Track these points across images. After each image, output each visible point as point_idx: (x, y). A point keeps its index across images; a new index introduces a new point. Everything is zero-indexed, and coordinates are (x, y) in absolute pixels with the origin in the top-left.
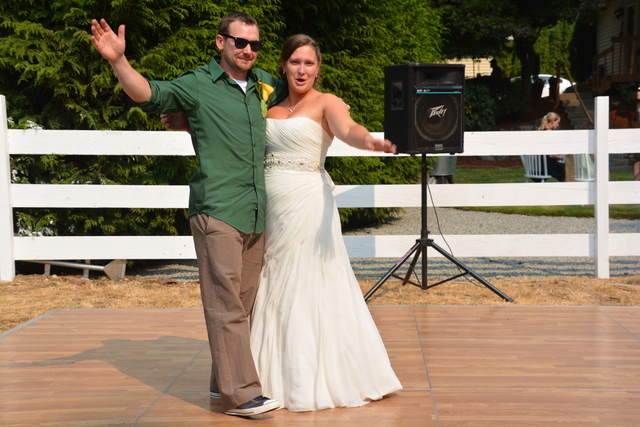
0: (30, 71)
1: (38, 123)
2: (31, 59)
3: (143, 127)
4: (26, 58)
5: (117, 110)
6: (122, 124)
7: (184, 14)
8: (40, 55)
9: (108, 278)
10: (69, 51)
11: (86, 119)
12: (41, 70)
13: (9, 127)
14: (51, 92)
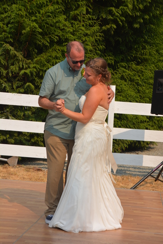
3: (32, 93)
5: (20, 83)
6: (22, 90)
7: (56, 39)
9: (9, 165)
11: (5, 87)
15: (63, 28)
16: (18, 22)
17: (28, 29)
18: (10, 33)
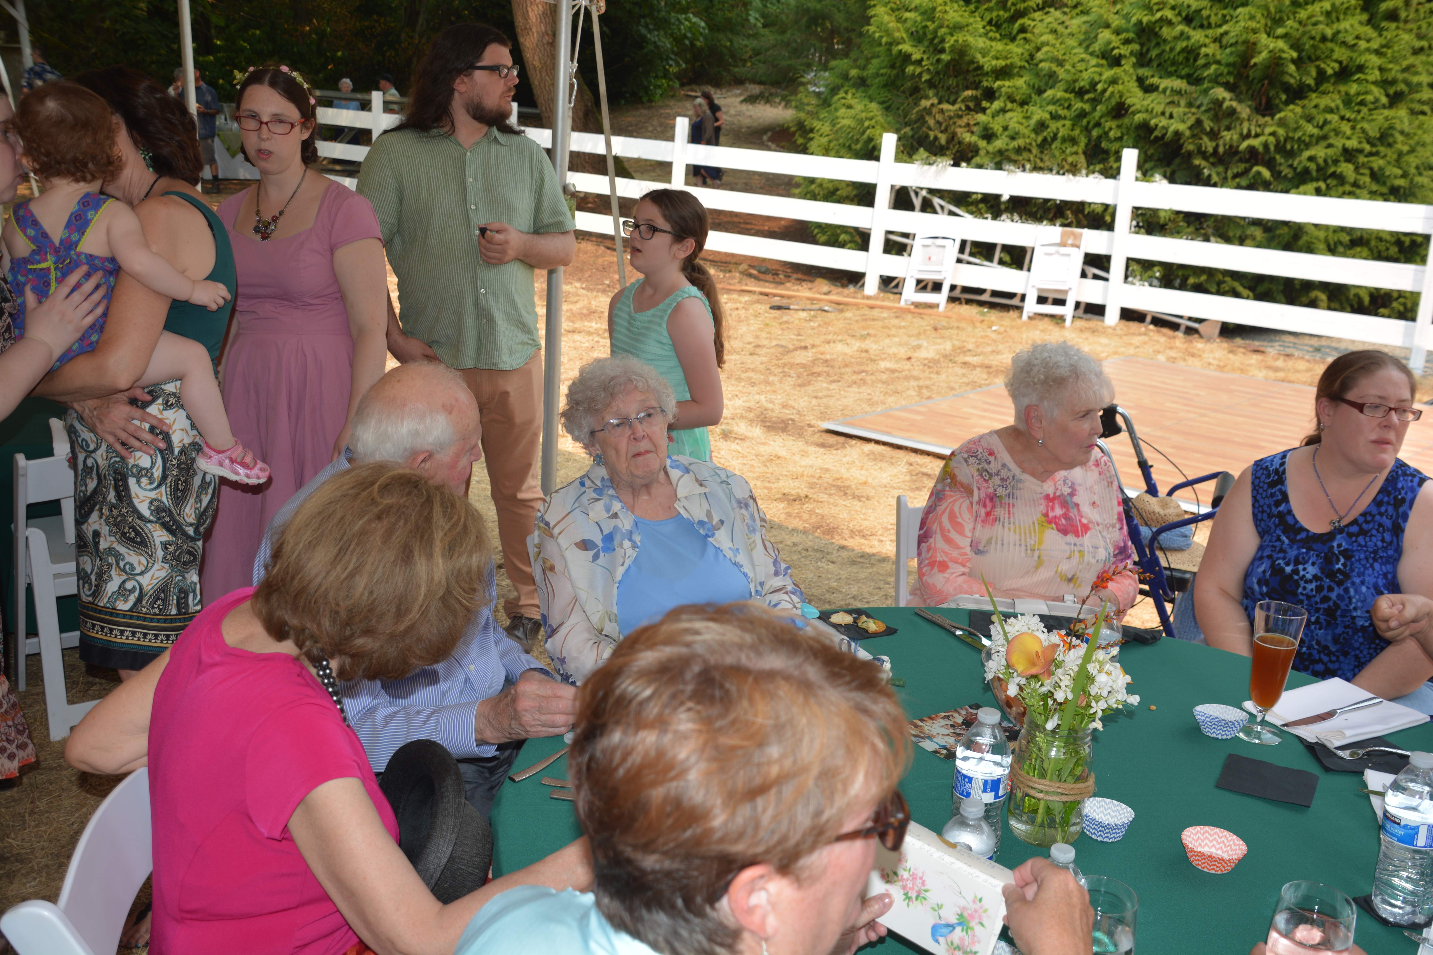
0: (1163, 127)
1: (1165, 176)
2: (1167, 115)
3: (1266, 186)
4: (1163, 114)
5: (1241, 167)
6: (1244, 182)
8: (1176, 111)
10: (1203, 108)
11: (1209, 176)
12: (1175, 126)
13: (1137, 179)
14: (1181, 147)
16: (1246, 42)
17: (1264, 55)
18: (1228, 65)
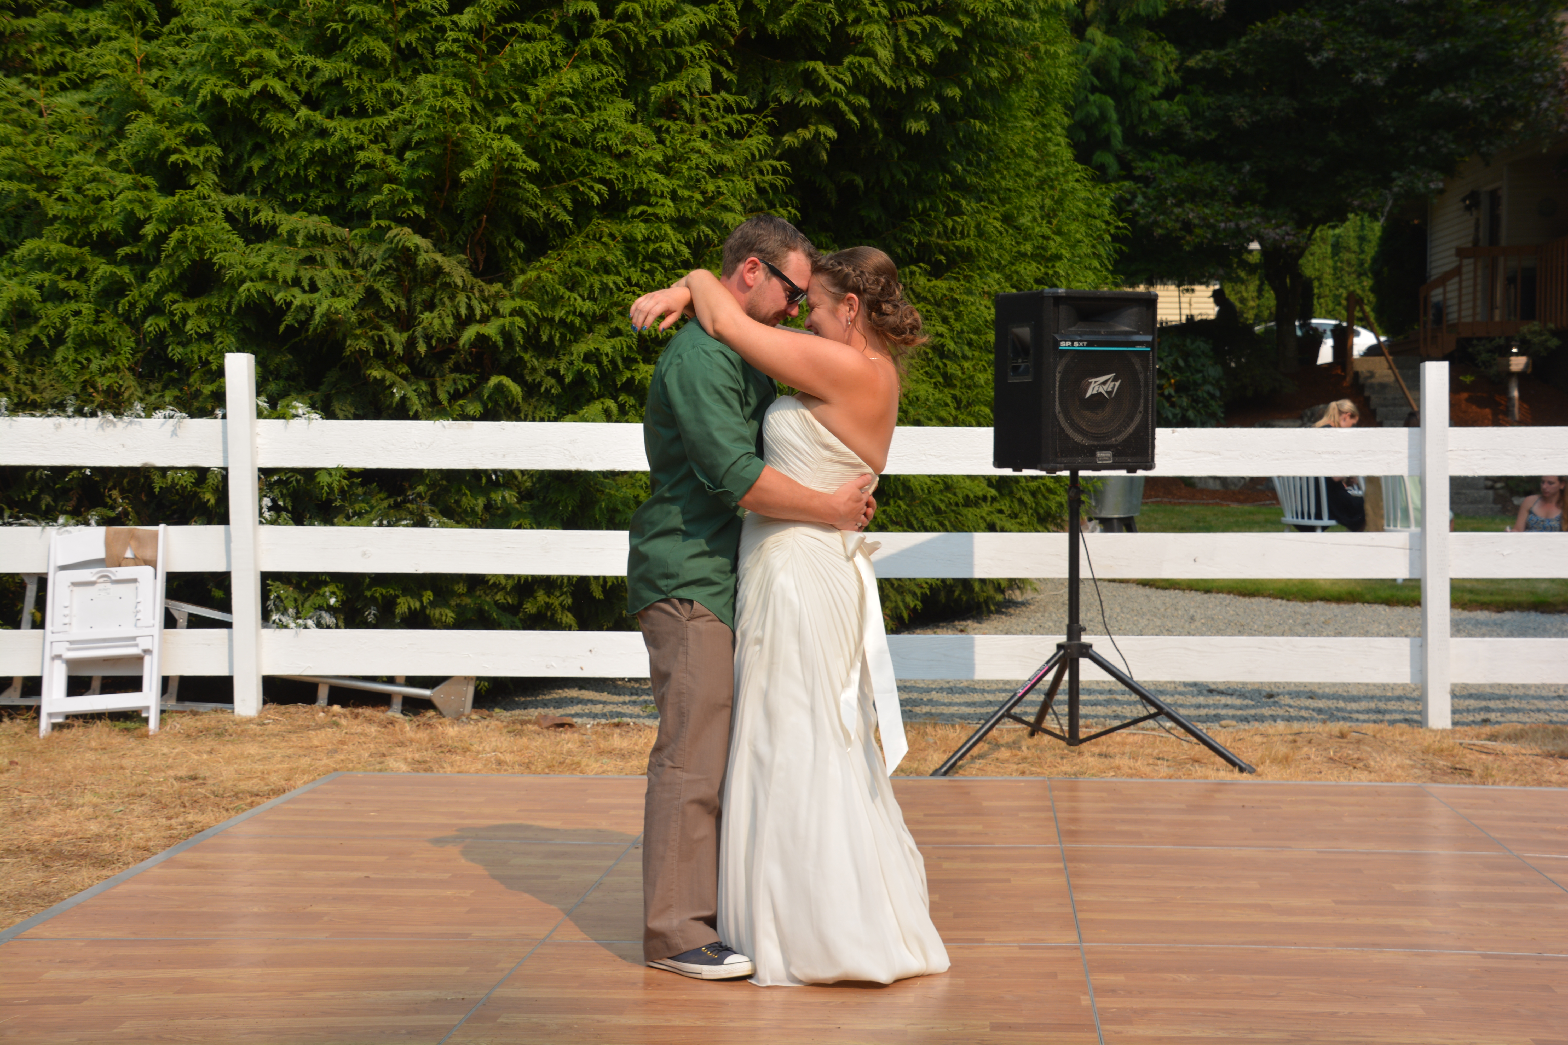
0: (302, 307)
1: (313, 406)
2: (305, 284)
3: (514, 413)
4: (296, 282)
5: (464, 381)
6: (474, 408)
7: (599, 194)
8: (322, 276)
9: (440, 714)
10: (377, 268)
11: (404, 398)
12: (323, 304)
13: (260, 414)
14: (340, 346)
15: (622, 149)
16: (444, 140)
17: (483, 163)
18: (412, 184)
